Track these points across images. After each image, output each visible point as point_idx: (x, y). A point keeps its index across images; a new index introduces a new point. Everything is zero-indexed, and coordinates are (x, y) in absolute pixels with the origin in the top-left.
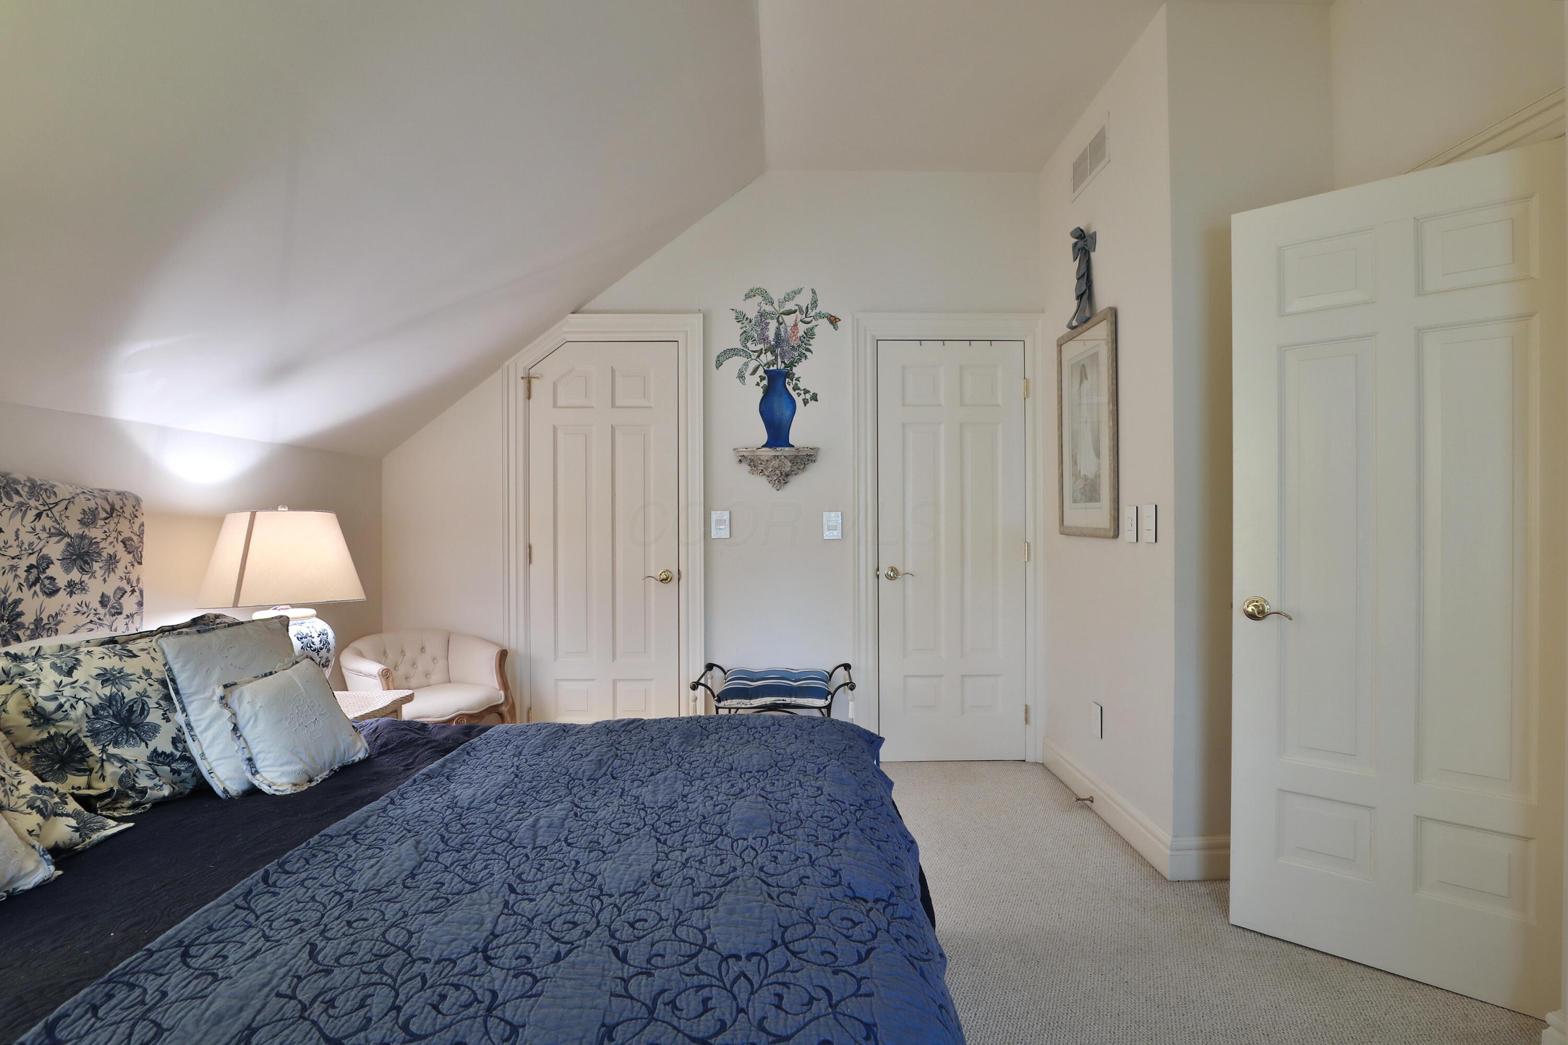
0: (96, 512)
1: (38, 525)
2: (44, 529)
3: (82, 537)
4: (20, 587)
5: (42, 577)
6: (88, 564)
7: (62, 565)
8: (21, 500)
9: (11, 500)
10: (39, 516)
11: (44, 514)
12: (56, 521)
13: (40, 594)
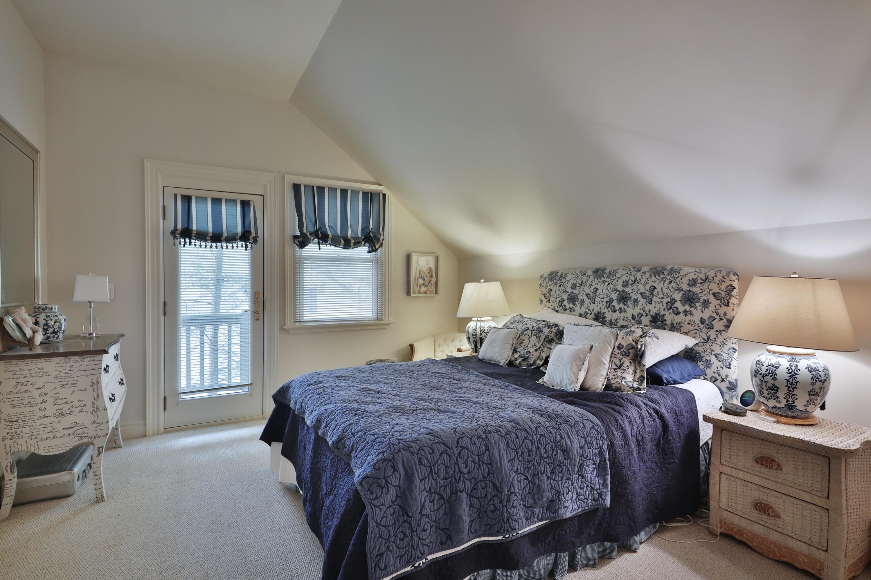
0: (696, 280)
1: (670, 286)
2: (673, 288)
3: (689, 291)
4: (664, 309)
5: (673, 307)
6: (693, 303)
7: (681, 303)
8: (664, 276)
9: (659, 276)
10: (671, 282)
11: (673, 282)
12: (677, 284)
13: (672, 313)
